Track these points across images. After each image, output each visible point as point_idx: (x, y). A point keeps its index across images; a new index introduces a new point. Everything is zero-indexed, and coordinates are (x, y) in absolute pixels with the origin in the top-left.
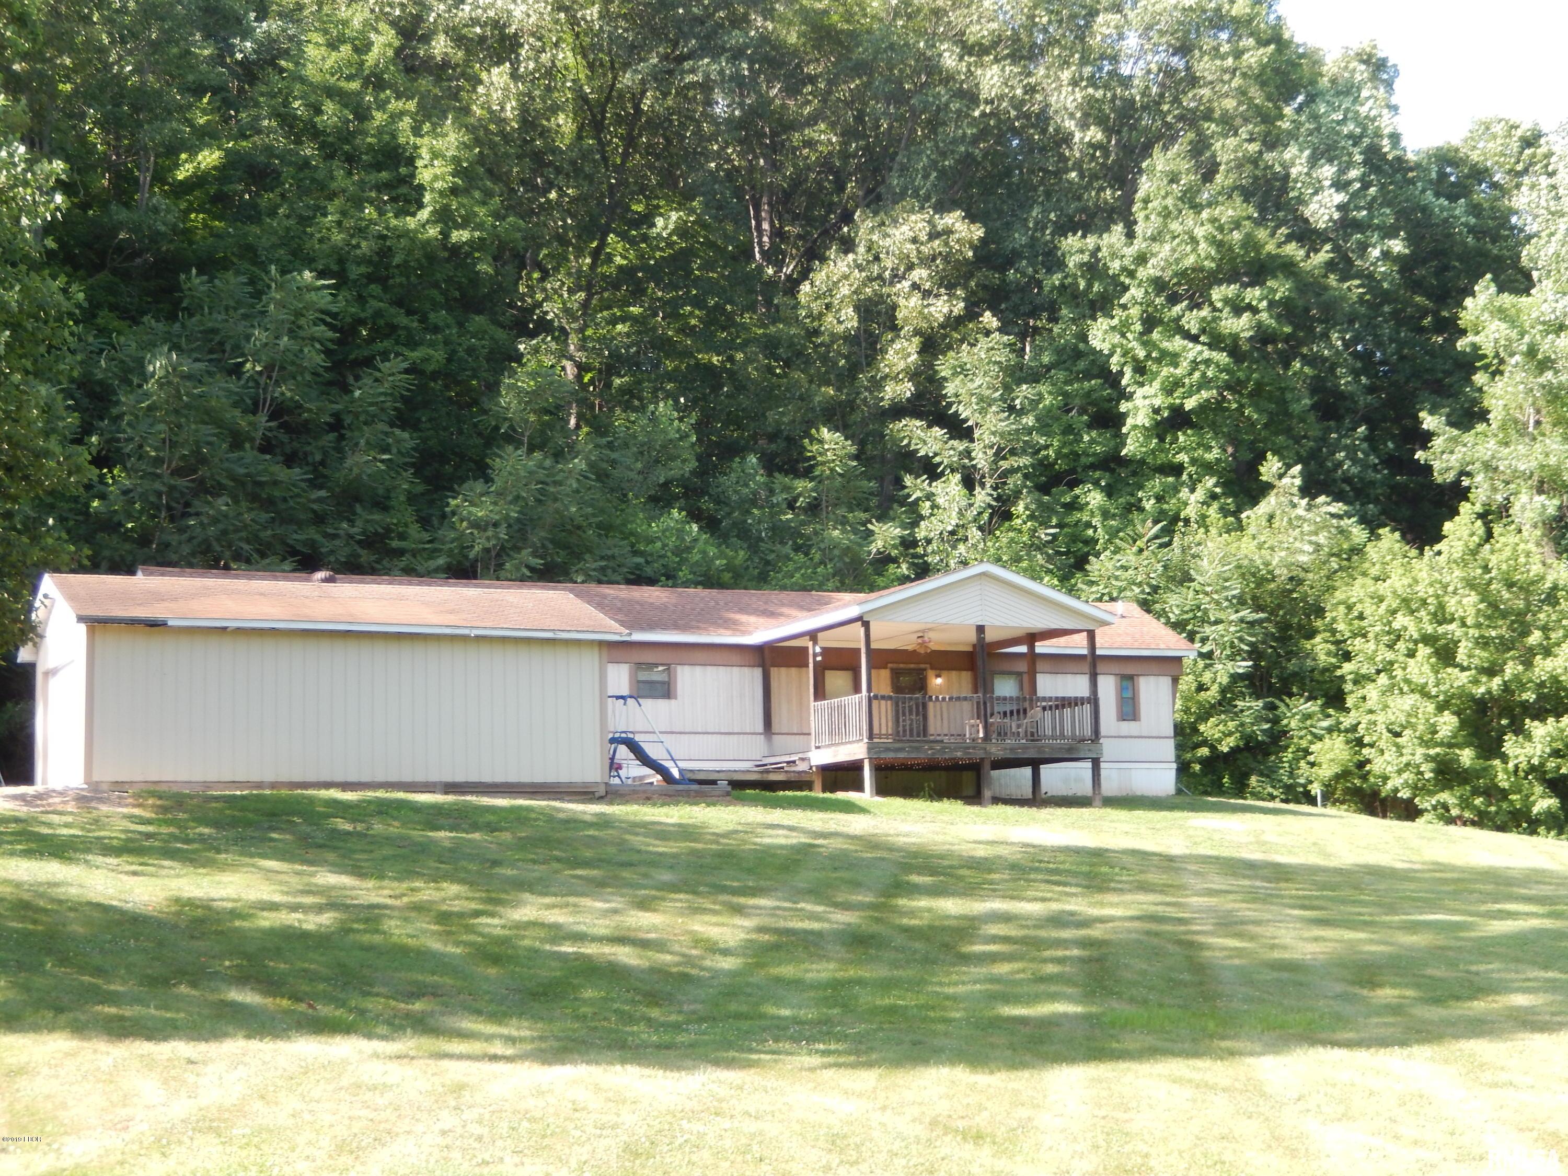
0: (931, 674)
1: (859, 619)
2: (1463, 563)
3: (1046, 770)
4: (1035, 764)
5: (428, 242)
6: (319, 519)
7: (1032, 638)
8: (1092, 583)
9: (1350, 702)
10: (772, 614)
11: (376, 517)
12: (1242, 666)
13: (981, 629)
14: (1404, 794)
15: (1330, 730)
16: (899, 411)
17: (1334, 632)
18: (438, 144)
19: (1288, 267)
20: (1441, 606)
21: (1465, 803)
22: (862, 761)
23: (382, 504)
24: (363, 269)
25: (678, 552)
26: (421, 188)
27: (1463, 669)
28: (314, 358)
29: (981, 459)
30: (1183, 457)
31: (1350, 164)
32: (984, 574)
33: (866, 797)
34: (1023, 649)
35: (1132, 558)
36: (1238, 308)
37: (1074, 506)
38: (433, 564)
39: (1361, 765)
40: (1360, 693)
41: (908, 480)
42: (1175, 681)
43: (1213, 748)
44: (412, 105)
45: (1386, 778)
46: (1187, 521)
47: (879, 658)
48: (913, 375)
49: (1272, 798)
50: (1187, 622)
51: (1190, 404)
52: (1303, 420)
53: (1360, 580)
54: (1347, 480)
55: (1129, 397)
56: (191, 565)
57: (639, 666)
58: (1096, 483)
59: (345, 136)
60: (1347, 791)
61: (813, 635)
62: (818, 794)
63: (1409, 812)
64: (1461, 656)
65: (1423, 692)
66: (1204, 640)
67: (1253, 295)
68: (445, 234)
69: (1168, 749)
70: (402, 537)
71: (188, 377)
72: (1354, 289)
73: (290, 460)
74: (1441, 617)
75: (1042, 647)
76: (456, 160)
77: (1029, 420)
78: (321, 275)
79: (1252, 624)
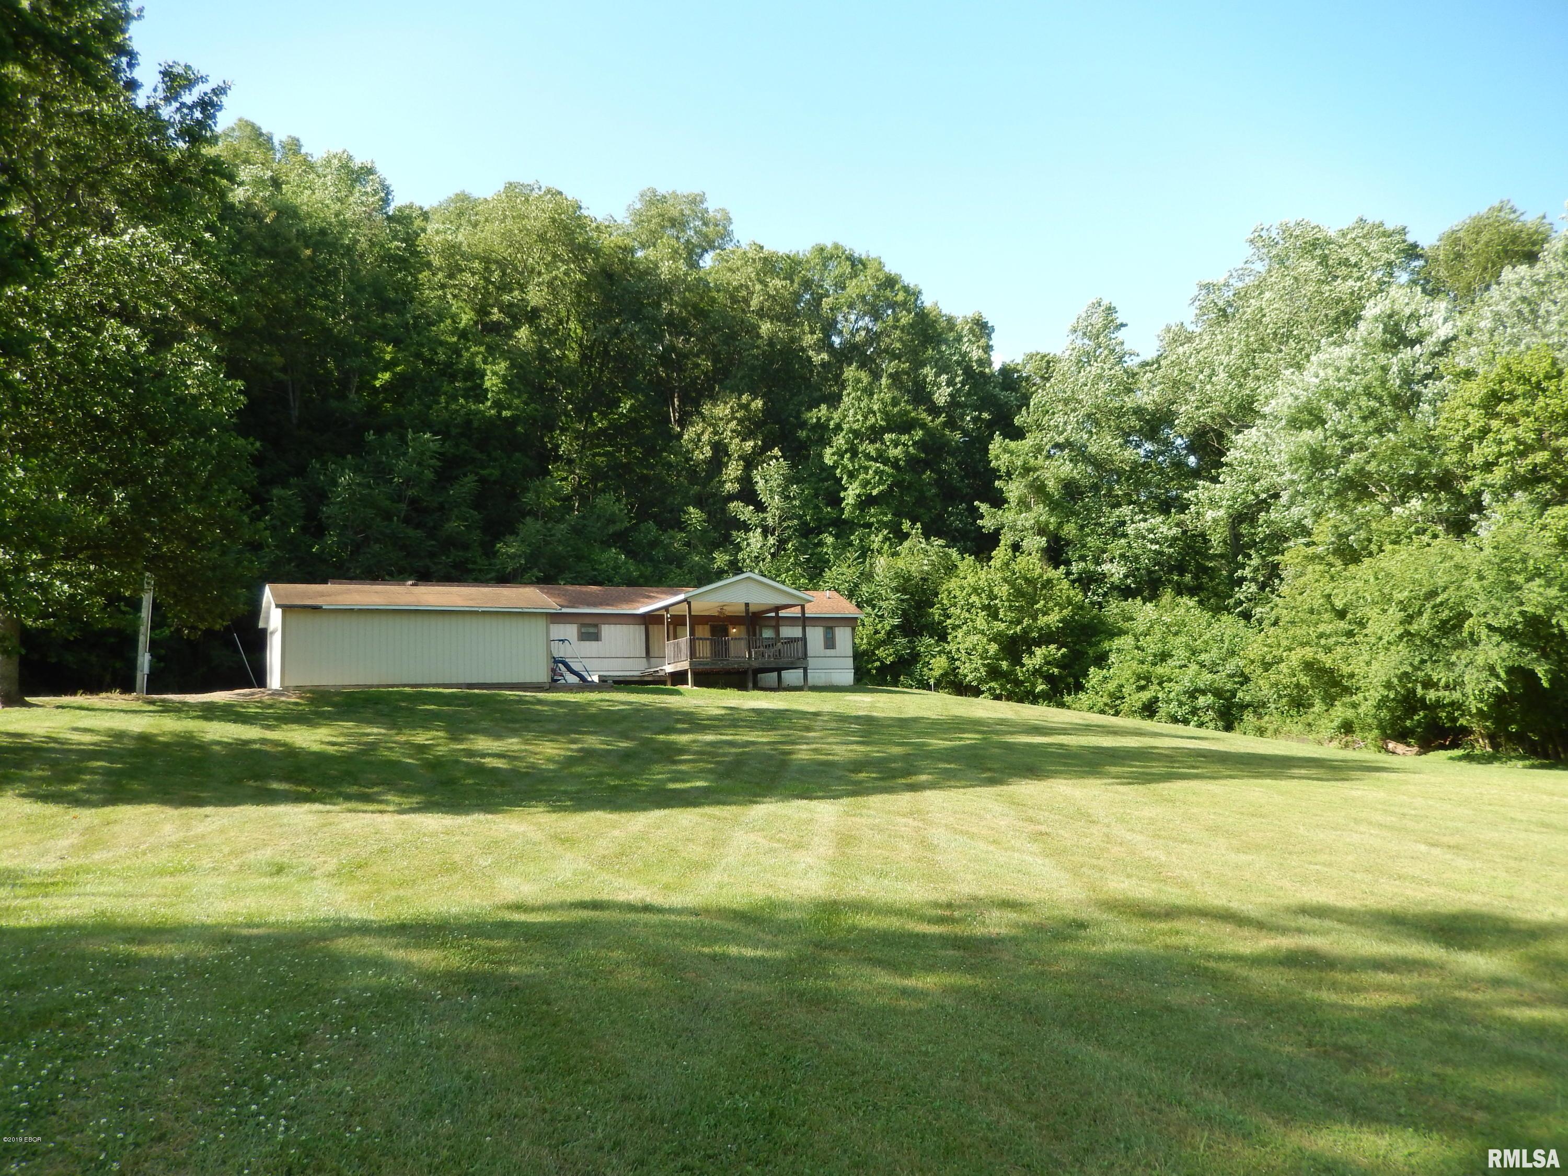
0: (730, 627)
1: (685, 600)
2: (1001, 569)
3: (785, 674)
4: (779, 670)
5: (491, 416)
6: (432, 555)
7: (777, 609)
8: (825, 582)
9: (950, 638)
10: (649, 597)
11: (460, 553)
12: (896, 621)
13: (747, 605)
14: (974, 684)
15: (940, 652)
16: (731, 497)
17: (943, 604)
18: (496, 368)
19: (923, 426)
20: (991, 591)
21: (1003, 687)
22: (686, 671)
23: (466, 547)
24: (458, 430)
25: (614, 569)
26: (487, 390)
27: (1003, 622)
28: (429, 475)
29: (770, 522)
30: (873, 520)
31: (957, 375)
32: (748, 578)
33: (688, 688)
34: (773, 614)
35: (845, 569)
36: (896, 444)
37: (821, 544)
38: (489, 576)
39: (955, 669)
40: (955, 634)
41: (734, 533)
42: (853, 629)
43: (882, 662)
44: (482, 349)
45: (966, 676)
46: (872, 551)
47: (698, 620)
48: (738, 480)
49: (911, 686)
50: (872, 600)
51: (875, 492)
52: (932, 501)
53: (954, 579)
54: (957, 530)
55: (846, 489)
56: (361, 579)
57: (583, 625)
58: (830, 533)
59: (449, 365)
60: (947, 682)
61: (666, 608)
62: (669, 687)
63: (977, 692)
64: (1001, 615)
65: (982, 632)
66: (880, 608)
67: (904, 438)
68: (499, 413)
69: (850, 662)
70: (475, 563)
71: (359, 484)
72: (958, 436)
73: (418, 526)
74: (992, 597)
75: (782, 613)
76: (504, 376)
77: (797, 503)
78: (435, 434)
79: (902, 600)
